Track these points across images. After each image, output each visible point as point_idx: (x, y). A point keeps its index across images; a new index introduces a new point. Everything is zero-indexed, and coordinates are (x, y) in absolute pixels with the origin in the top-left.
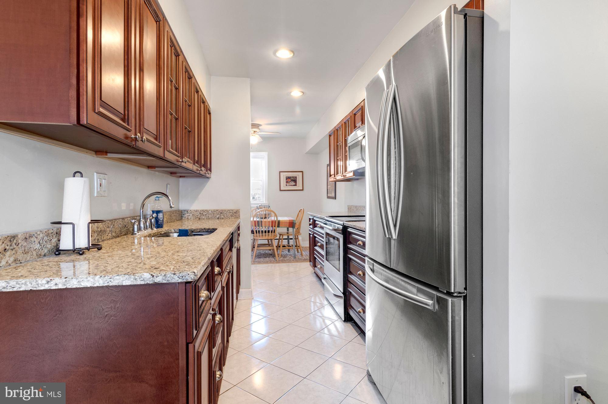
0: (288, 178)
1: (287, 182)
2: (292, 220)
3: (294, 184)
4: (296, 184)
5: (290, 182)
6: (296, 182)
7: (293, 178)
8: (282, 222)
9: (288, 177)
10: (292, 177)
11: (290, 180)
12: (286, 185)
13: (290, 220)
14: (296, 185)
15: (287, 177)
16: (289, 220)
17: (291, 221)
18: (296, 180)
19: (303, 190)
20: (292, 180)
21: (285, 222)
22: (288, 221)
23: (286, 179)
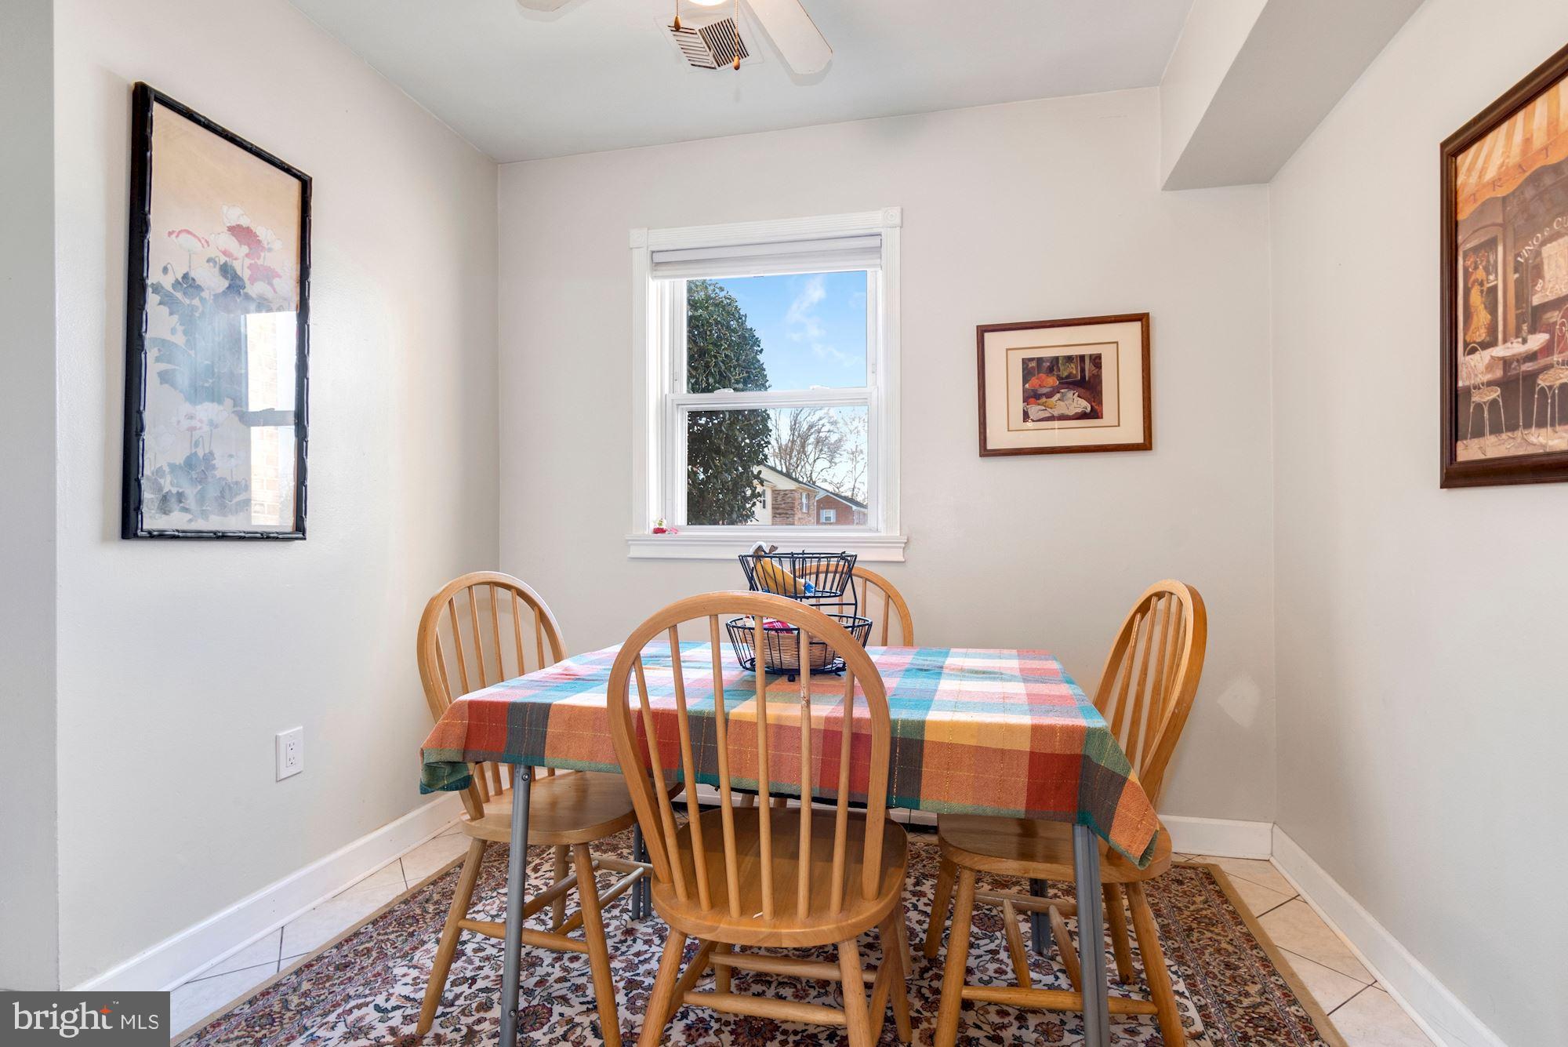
0: (1032, 368)
1: (1031, 397)
2: (1070, 732)
3: (1083, 405)
4: (1100, 403)
5: (1049, 395)
6: (1100, 393)
7: (1073, 369)
8: (940, 745)
9: (1040, 360)
10: (1069, 359)
11: (1052, 381)
12: (1026, 416)
13: (1051, 730)
14: (1094, 414)
15: (1033, 364)
16: (1036, 730)
17: (1057, 747)
18: (1097, 379)
19: (1146, 446)
20: (1069, 383)
21: (979, 751)
22: (1025, 745)
23: (1027, 374)
